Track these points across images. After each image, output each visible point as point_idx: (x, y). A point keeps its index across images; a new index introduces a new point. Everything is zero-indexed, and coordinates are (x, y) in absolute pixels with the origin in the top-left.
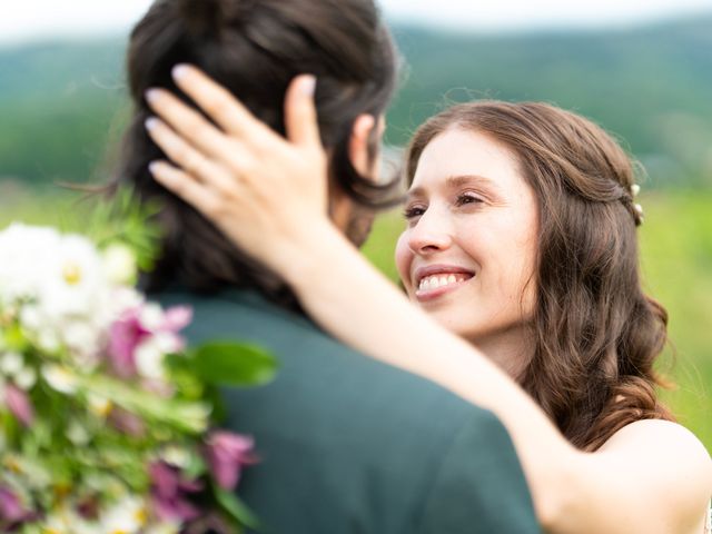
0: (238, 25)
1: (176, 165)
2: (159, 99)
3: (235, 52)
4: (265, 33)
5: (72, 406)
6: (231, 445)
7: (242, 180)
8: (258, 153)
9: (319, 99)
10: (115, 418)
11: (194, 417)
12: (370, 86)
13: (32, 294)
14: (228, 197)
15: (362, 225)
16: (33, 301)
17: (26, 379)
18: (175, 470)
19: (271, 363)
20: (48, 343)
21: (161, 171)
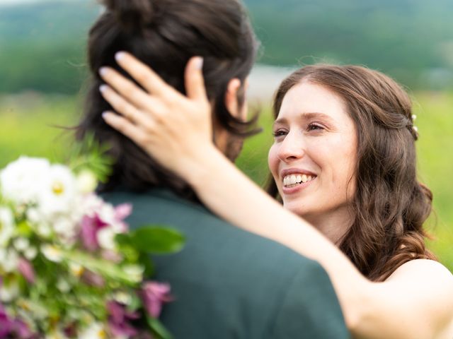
0: (154, 26)
1: (118, 114)
2: (107, 73)
3: (153, 44)
4: (171, 31)
5: (59, 269)
6: (157, 290)
7: (160, 122)
8: (169, 105)
9: (205, 71)
10: (86, 277)
11: (133, 274)
12: (238, 61)
13: (34, 201)
14: (151, 132)
15: (236, 146)
16: (35, 206)
17: (31, 254)
18: (123, 306)
19: (180, 239)
20: (44, 231)
21: (109, 117)
